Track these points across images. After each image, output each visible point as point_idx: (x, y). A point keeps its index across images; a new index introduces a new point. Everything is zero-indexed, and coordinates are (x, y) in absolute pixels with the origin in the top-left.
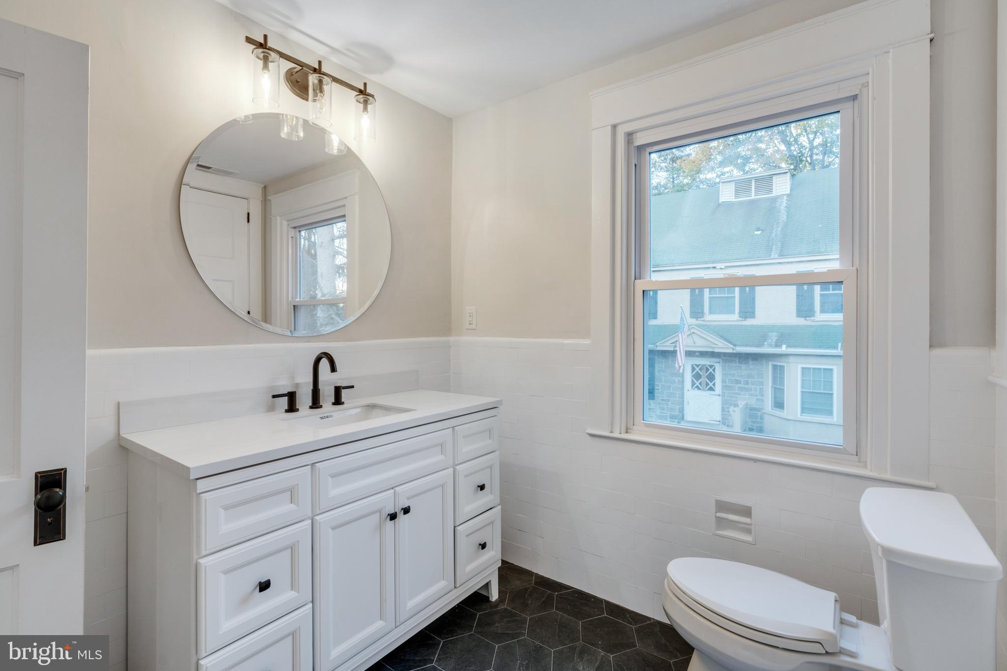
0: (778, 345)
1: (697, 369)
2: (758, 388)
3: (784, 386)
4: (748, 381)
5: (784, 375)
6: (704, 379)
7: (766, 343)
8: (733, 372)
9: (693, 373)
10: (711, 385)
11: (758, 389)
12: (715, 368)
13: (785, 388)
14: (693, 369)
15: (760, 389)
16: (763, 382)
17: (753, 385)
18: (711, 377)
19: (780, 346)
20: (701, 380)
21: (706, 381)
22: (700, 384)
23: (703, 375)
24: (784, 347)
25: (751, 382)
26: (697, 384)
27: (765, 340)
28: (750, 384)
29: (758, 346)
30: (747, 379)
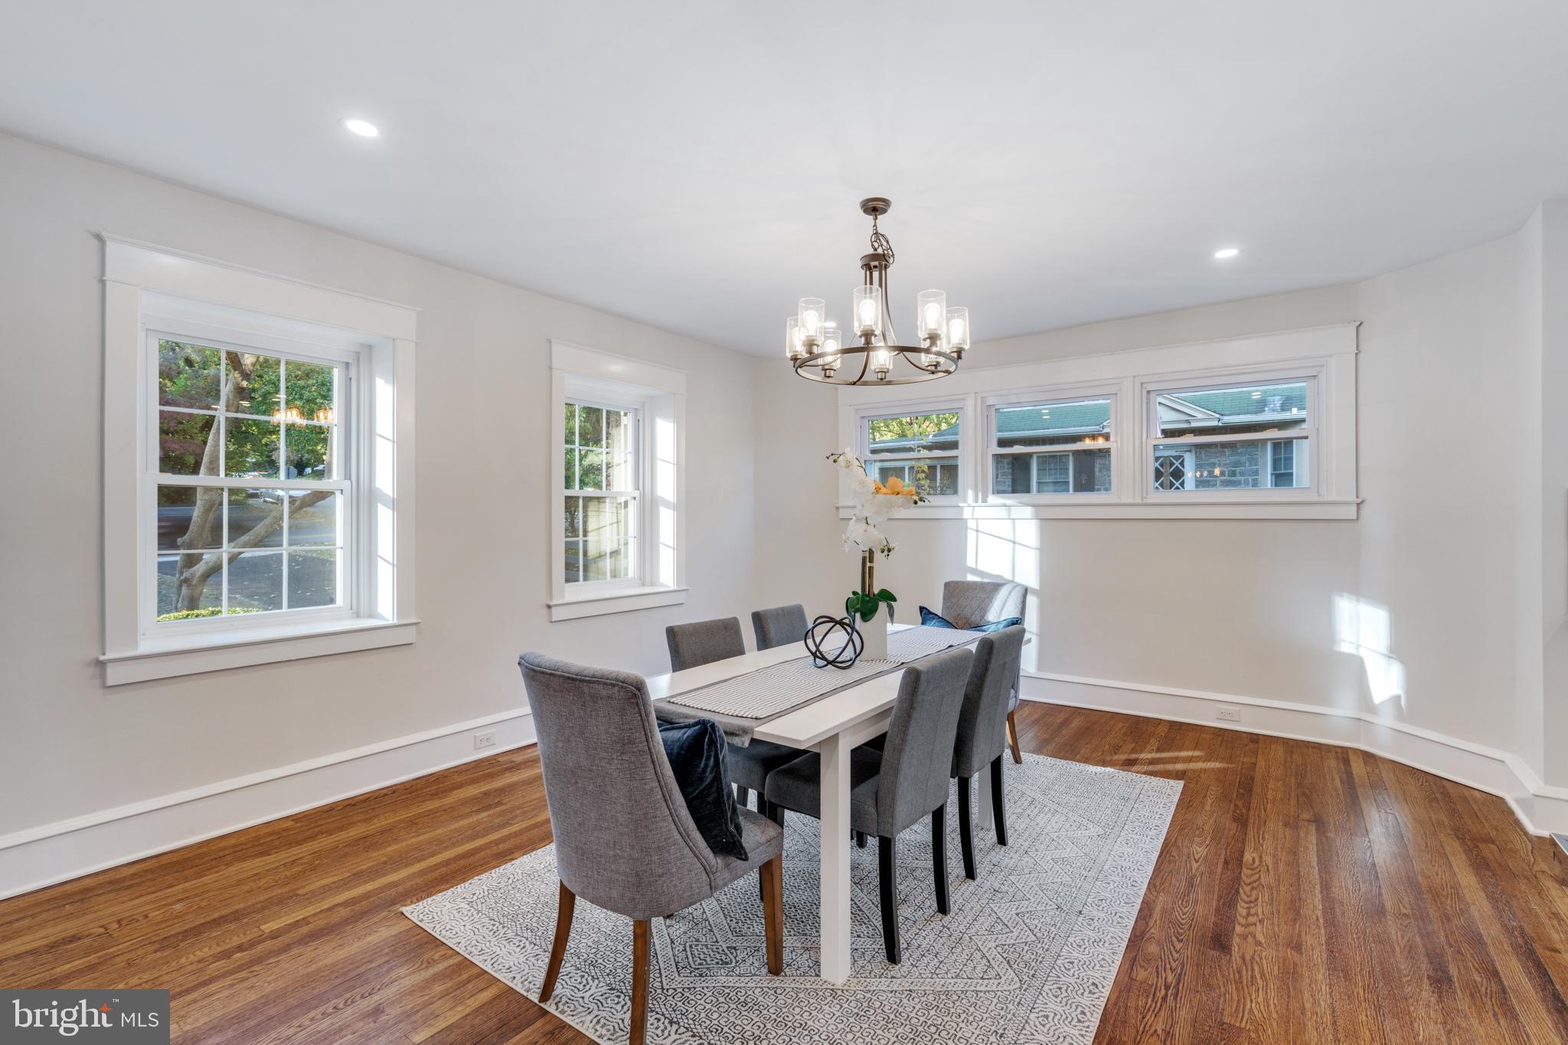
0: (1284, 408)
2: (1250, 478)
3: (1292, 469)
4: (1235, 470)
5: (1292, 453)
6: (1166, 479)
7: (1266, 409)
8: (1213, 460)
10: (1177, 484)
11: (1250, 481)
12: (1183, 461)
13: (1294, 471)
15: (1253, 480)
16: (1257, 470)
17: (1242, 476)
18: (1178, 474)
19: (1290, 410)
20: (1162, 479)
21: (1171, 481)
23: (1165, 472)
24: (1295, 410)
25: (1240, 473)
27: (1265, 405)
28: (1238, 475)
29: (1256, 413)
30: (1234, 469)
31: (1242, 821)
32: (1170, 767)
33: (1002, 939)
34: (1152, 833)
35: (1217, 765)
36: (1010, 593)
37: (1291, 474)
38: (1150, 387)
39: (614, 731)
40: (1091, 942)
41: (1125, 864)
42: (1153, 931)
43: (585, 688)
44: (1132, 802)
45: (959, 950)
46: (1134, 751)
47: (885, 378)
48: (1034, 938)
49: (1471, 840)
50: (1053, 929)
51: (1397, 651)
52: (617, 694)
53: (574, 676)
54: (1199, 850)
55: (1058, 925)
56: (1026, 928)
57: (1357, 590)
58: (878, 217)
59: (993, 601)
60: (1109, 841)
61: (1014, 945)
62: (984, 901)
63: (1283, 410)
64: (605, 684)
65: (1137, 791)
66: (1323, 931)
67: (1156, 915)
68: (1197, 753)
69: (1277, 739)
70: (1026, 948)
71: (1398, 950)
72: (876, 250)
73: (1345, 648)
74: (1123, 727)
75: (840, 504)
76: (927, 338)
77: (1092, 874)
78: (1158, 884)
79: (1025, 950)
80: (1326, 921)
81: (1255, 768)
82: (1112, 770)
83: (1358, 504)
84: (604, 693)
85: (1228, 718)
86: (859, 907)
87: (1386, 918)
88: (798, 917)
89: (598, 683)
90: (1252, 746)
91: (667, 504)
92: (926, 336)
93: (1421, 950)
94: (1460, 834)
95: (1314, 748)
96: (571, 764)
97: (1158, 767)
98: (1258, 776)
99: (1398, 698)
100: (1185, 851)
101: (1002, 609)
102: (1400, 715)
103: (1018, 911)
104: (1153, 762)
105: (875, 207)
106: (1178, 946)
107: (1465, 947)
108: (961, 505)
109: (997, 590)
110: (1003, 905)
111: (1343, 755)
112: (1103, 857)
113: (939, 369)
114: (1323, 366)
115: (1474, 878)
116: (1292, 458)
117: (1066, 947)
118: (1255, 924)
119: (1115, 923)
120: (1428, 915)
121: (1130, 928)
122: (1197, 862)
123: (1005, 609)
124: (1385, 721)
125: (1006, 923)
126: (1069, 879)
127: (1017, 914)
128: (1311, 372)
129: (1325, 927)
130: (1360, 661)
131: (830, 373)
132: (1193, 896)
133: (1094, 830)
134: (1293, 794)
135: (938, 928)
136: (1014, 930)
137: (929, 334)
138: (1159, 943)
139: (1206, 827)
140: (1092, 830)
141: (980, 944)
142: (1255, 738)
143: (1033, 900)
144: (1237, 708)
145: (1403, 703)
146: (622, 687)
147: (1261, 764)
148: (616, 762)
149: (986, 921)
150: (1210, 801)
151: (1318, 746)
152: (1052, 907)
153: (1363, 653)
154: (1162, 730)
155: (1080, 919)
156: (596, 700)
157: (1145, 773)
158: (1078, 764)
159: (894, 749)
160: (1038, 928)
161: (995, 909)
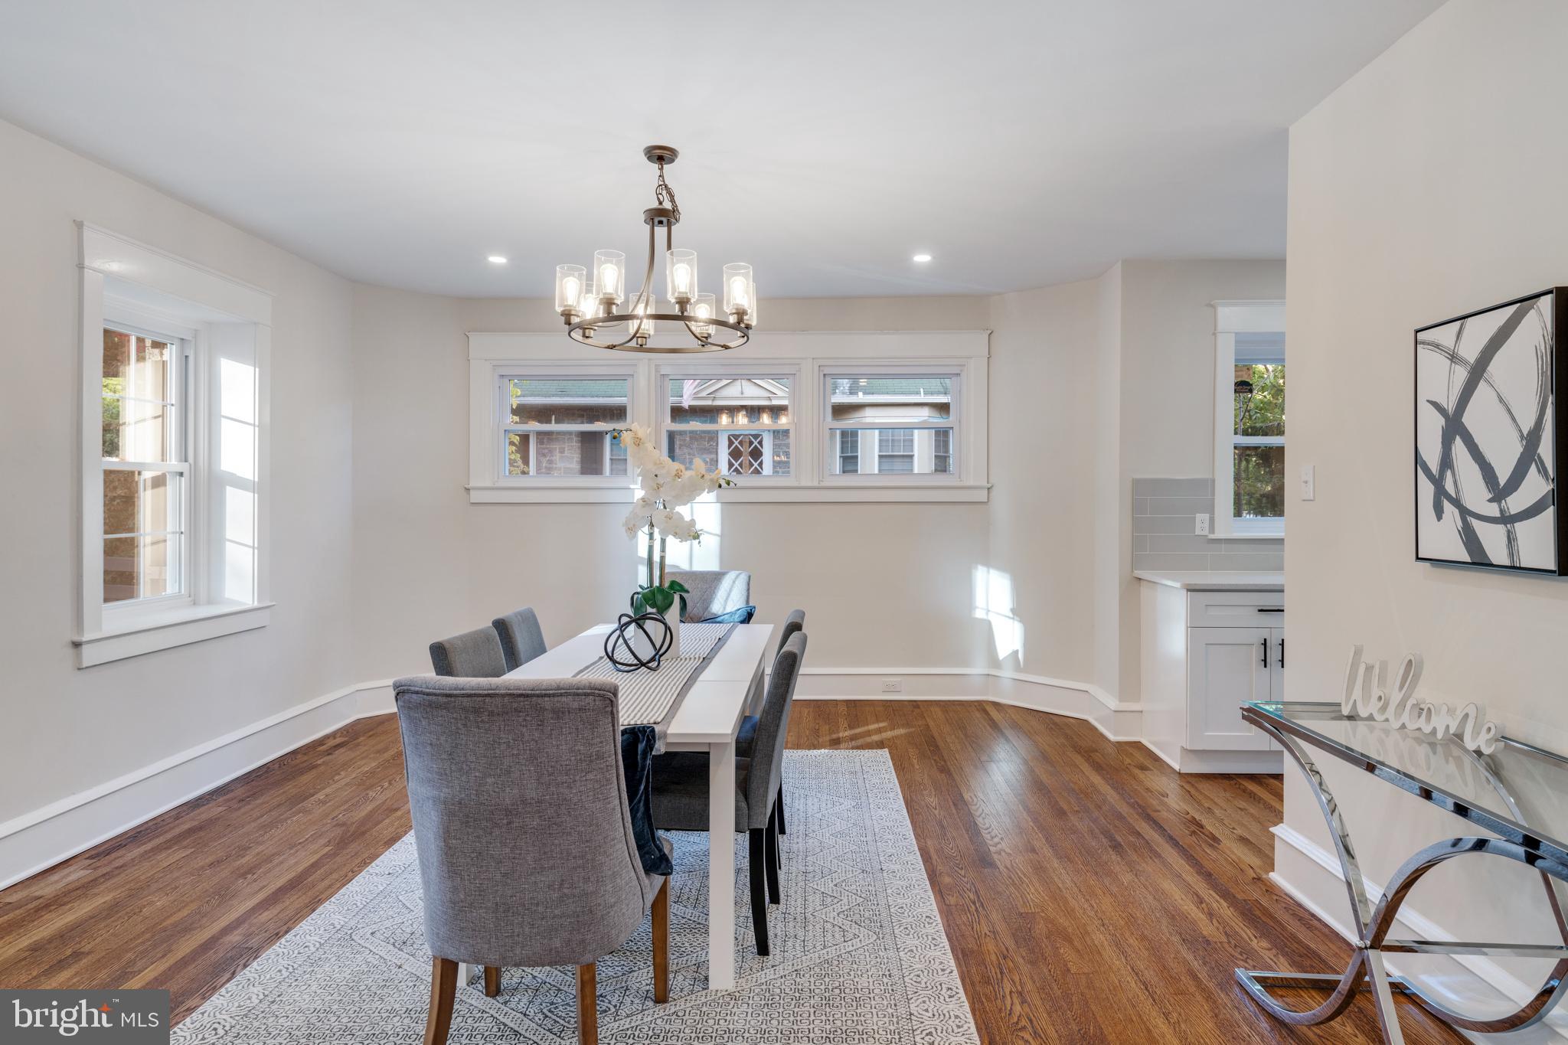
1: (736, 443)
6: (746, 458)
7: (837, 391)
9: (731, 449)
10: (756, 465)
12: (761, 440)
13: (858, 455)
14: (731, 443)
18: (756, 454)
19: (857, 394)
20: (741, 458)
21: (750, 461)
22: (741, 465)
23: (745, 451)
24: (860, 394)
26: (736, 465)
31: (944, 770)
32: (868, 740)
33: (838, 907)
34: (891, 795)
35: (901, 731)
36: (734, 582)
37: (856, 457)
38: (827, 371)
39: (582, 748)
40: (904, 888)
41: (889, 824)
42: (939, 868)
43: (547, 703)
44: (860, 774)
45: (811, 927)
46: (831, 732)
47: (646, 345)
48: (862, 900)
49: (1086, 752)
50: (870, 888)
51: (1017, 612)
52: (592, 703)
53: (530, 692)
54: (933, 801)
55: (872, 883)
56: (850, 894)
57: (988, 564)
58: (665, 166)
59: (716, 591)
60: (864, 809)
61: (850, 909)
62: (803, 883)
63: (851, 393)
64: (578, 695)
65: (858, 764)
66: (1040, 835)
67: (934, 857)
68: (882, 725)
69: (932, 702)
70: (862, 908)
71: (1086, 835)
72: (661, 203)
73: (979, 614)
74: (809, 712)
75: (472, 484)
76: (734, 313)
77: (869, 838)
78: (920, 833)
79: (862, 910)
80: (1038, 828)
81: (929, 727)
82: (826, 751)
83: (989, 489)
84: (575, 705)
85: (892, 689)
86: (694, 921)
87: (1068, 816)
88: (642, 948)
89: (567, 694)
90: (917, 711)
91: (239, 483)
92: (734, 311)
93: (1097, 831)
94: (1078, 750)
95: (959, 705)
96: (508, 801)
97: (860, 742)
98: (936, 735)
99: (1017, 651)
100: (923, 803)
101: (727, 599)
102: (1017, 667)
103: (835, 883)
104: (853, 738)
105: (661, 156)
106: (963, 872)
107: (1117, 822)
108: (632, 486)
109: (720, 579)
110: (819, 882)
111: (981, 706)
112: (868, 823)
113: (709, 340)
114: (965, 365)
115: (1099, 778)
116: (857, 441)
117: (889, 898)
118: (999, 843)
119: (911, 870)
120: (1089, 808)
121: (923, 870)
122: (936, 809)
123: (730, 599)
124: (1007, 673)
125: (832, 894)
126: (855, 847)
127: (836, 885)
128: (955, 370)
129: (1040, 832)
130: (988, 624)
131: (590, 333)
132: (949, 835)
133: (848, 803)
134: (966, 743)
135: (780, 917)
136: (842, 898)
137: (737, 309)
138: (949, 876)
139: (925, 781)
140: (846, 803)
141: (824, 917)
142: (915, 704)
143: (839, 871)
144: (898, 679)
145: (1021, 656)
146: (599, 695)
147: (931, 724)
148: (578, 784)
149: (814, 901)
150: (915, 761)
151: (961, 703)
152: (858, 873)
153: (992, 618)
154: (842, 709)
155: (885, 874)
156: (561, 715)
157: (853, 748)
158: (795, 752)
159: (769, 737)
160: (859, 891)
161: (815, 887)
